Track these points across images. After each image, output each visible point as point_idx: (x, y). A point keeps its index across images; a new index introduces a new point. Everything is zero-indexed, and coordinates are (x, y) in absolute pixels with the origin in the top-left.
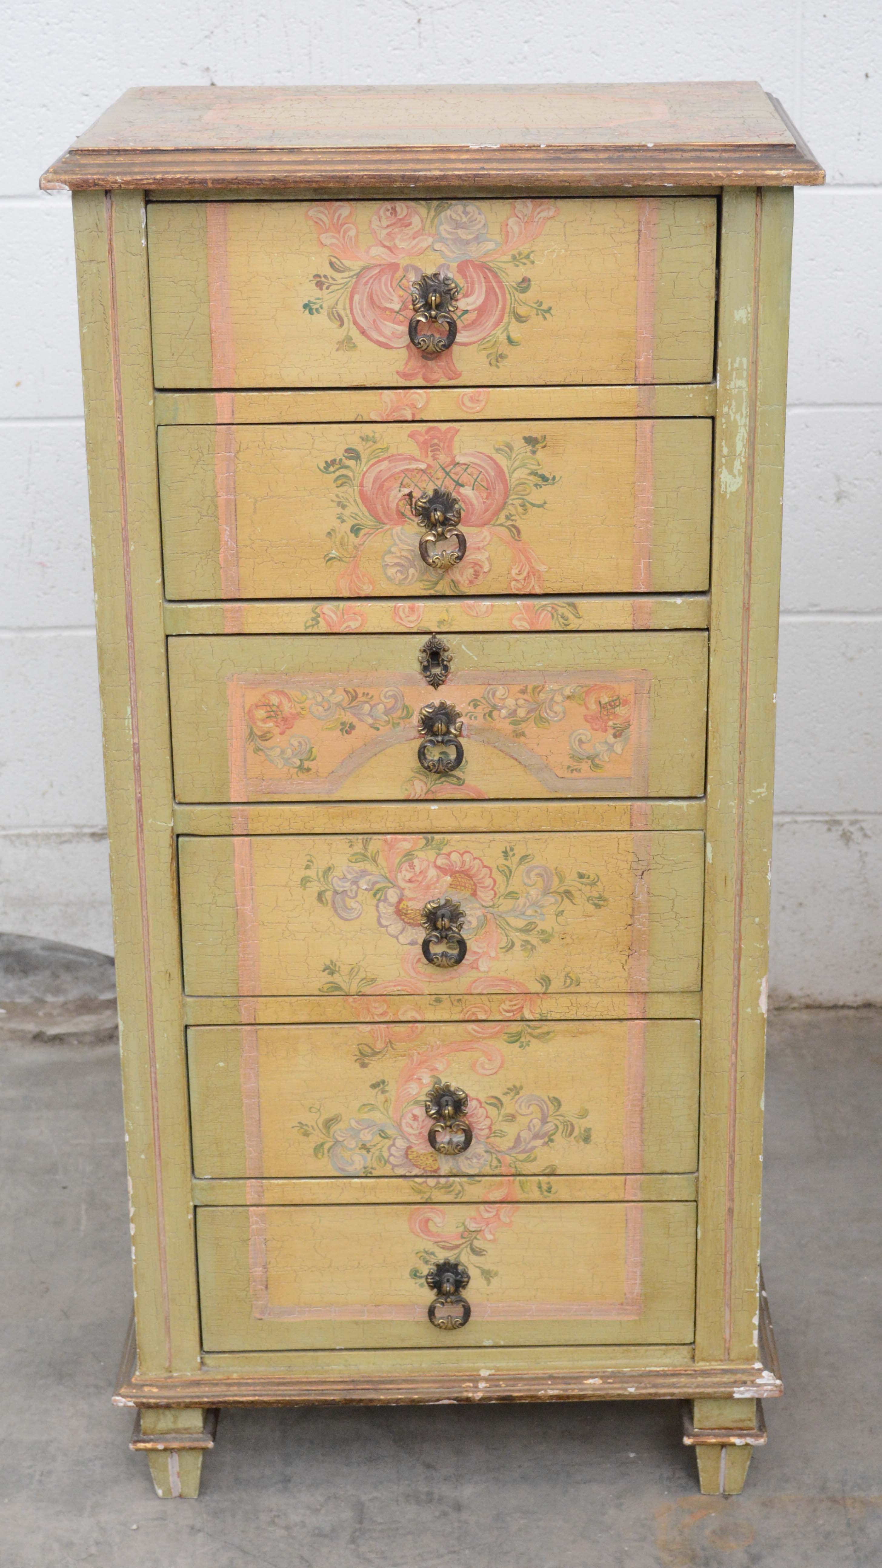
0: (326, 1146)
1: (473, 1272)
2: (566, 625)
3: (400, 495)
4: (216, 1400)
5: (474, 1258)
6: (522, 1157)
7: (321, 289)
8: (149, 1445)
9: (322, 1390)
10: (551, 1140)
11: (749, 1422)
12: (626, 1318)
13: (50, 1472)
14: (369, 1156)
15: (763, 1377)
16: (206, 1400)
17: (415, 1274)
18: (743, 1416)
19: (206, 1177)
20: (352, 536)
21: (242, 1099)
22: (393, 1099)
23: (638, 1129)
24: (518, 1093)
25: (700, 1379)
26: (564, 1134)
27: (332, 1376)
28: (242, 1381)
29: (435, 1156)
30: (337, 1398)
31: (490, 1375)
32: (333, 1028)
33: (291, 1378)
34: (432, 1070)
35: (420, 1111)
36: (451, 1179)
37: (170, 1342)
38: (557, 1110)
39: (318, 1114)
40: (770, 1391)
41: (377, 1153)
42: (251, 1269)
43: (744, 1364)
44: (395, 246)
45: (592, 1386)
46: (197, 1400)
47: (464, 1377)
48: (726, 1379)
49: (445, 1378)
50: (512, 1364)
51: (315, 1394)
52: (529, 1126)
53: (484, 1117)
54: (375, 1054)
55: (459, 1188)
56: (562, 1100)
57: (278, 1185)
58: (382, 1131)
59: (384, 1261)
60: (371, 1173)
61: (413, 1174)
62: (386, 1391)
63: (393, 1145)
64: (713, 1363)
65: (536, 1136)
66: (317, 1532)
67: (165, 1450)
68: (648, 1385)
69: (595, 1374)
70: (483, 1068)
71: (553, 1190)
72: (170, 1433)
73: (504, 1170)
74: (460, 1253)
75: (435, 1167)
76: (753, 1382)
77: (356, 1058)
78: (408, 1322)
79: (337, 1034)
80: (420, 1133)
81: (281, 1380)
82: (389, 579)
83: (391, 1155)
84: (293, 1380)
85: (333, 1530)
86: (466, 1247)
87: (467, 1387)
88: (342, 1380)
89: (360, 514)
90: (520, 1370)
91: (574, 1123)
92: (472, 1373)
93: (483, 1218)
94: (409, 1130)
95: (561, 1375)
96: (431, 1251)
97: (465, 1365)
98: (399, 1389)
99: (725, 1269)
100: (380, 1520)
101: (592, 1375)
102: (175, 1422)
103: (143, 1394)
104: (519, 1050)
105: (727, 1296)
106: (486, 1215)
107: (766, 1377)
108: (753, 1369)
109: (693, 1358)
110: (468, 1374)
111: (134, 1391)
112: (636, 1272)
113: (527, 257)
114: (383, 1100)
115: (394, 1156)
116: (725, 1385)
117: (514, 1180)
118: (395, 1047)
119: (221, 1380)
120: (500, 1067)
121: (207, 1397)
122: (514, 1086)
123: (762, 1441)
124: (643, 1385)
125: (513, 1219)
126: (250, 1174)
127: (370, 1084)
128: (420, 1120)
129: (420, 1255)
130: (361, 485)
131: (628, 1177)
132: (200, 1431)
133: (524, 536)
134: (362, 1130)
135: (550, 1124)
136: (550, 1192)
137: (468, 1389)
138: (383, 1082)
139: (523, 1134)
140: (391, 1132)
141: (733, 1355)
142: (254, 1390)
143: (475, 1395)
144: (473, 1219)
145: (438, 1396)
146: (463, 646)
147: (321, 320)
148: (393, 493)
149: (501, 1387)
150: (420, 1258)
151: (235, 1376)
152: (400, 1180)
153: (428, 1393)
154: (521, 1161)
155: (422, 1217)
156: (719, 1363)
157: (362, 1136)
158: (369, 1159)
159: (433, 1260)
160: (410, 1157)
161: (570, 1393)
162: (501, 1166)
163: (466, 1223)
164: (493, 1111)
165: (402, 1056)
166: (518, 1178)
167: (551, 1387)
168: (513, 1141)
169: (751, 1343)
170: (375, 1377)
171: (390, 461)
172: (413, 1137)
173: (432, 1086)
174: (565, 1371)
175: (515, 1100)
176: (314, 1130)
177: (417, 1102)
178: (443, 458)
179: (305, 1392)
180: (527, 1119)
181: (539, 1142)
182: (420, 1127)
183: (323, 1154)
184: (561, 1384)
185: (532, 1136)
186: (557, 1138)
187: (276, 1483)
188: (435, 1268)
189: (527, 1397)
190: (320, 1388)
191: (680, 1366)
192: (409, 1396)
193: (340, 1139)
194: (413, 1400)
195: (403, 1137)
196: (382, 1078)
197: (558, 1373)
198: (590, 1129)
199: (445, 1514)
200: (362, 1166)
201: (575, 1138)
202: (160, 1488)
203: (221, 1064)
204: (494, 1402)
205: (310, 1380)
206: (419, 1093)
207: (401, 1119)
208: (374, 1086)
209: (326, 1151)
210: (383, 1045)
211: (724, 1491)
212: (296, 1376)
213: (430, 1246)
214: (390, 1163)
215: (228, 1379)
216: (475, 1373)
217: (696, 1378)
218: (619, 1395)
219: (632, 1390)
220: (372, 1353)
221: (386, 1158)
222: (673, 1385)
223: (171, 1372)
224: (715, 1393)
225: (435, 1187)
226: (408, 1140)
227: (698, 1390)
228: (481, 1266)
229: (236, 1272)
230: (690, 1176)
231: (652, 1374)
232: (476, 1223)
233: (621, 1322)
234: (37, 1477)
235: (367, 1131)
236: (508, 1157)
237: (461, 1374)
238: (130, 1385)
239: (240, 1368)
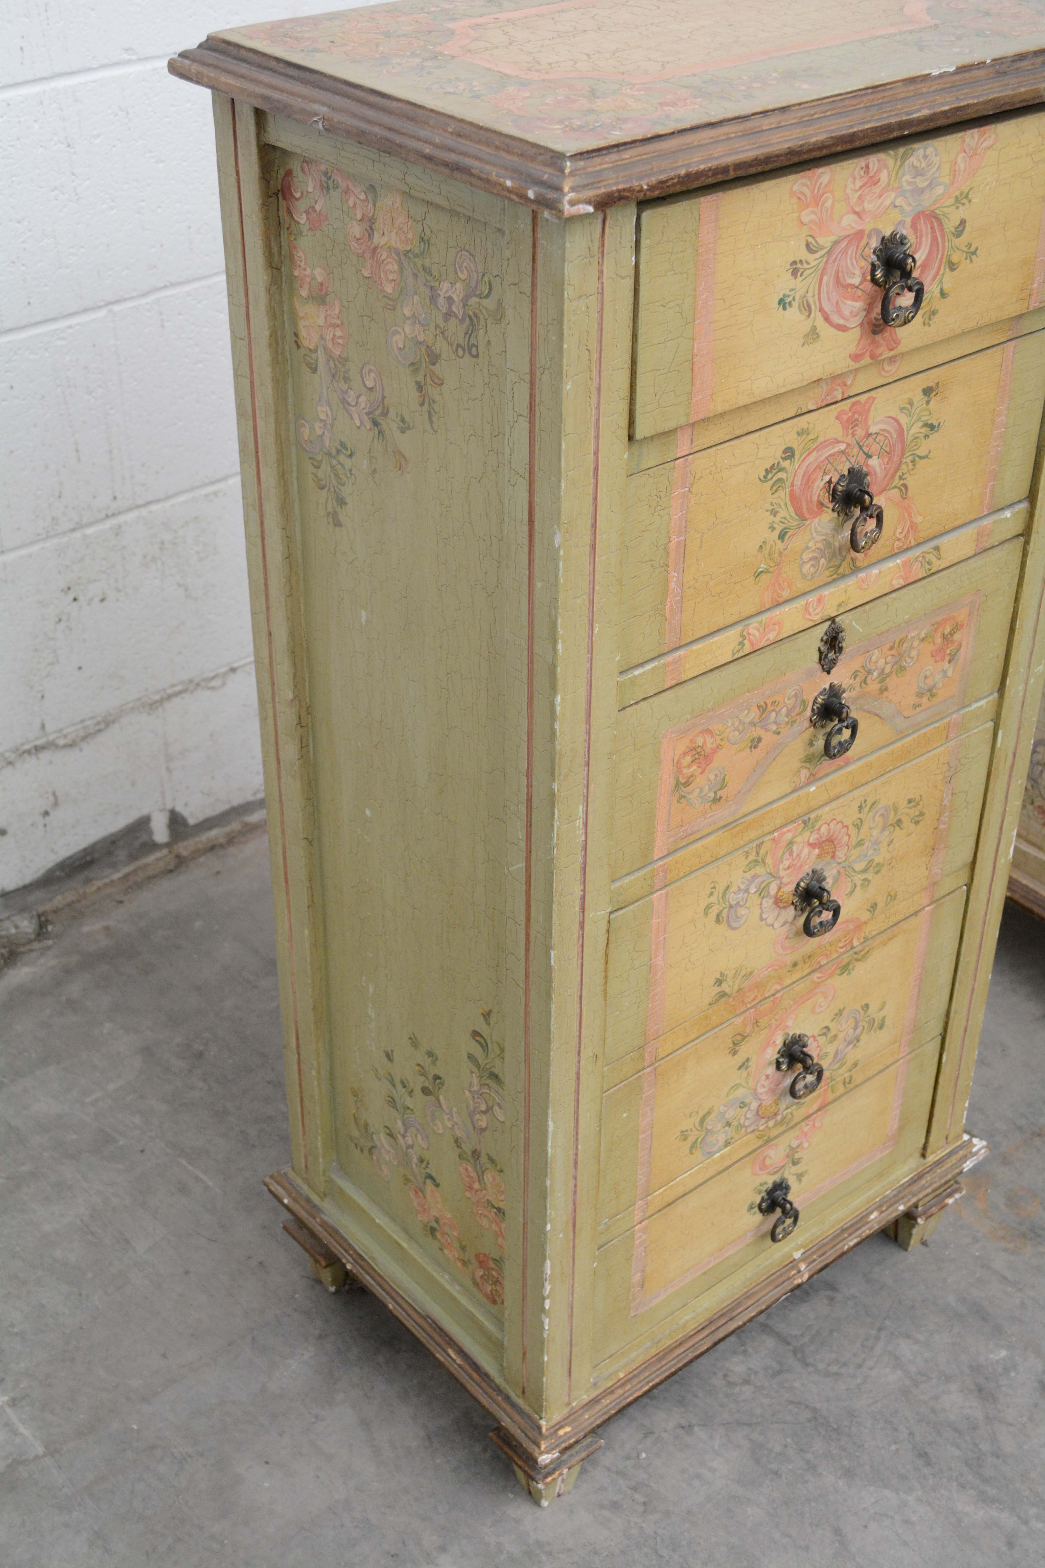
0: (699, 1141)
1: (793, 1180)
2: (930, 570)
3: (822, 484)
5: (795, 1170)
6: (837, 1065)
7: (796, 278)
10: (859, 1041)
12: (885, 1152)
14: (730, 1129)
15: (976, 1144)
17: (751, 1208)
19: (604, 1222)
20: (779, 542)
21: (639, 1137)
22: (753, 1070)
23: (916, 999)
24: (842, 1015)
25: (937, 1171)
26: (868, 1030)
29: (777, 1101)
31: (802, 1255)
34: (784, 1029)
35: (772, 1069)
37: (571, 1380)
38: (866, 1014)
39: (697, 1116)
40: (985, 1152)
41: (737, 1123)
42: (632, 1279)
43: (957, 1141)
44: (864, 210)
45: (875, 1220)
46: (606, 1417)
47: (785, 1268)
48: (955, 1159)
49: (771, 1277)
52: (845, 1038)
53: (816, 1047)
54: (744, 1037)
55: (790, 1117)
56: (870, 1003)
57: (659, 1194)
58: (742, 1102)
59: (731, 1210)
60: (729, 1143)
61: (759, 1125)
63: (749, 1109)
64: (939, 1152)
65: (849, 1043)
68: (910, 1197)
69: (871, 1209)
70: (821, 1006)
71: (853, 1080)
73: (823, 1084)
74: (785, 1171)
75: (776, 1110)
76: (971, 1152)
77: (730, 1050)
79: (717, 1037)
80: (771, 1088)
82: (804, 576)
83: (746, 1119)
86: (790, 1163)
89: (788, 517)
90: (820, 1237)
91: (876, 1018)
92: (788, 1262)
93: (804, 1132)
94: (763, 1090)
95: (848, 1225)
96: (764, 1182)
99: (955, 1075)
103: (561, 1439)
104: (847, 977)
105: (953, 1096)
106: (806, 1128)
108: (965, 1142)
109: (925, 1156)
110: (784, 1265)
111: (552, 1441)
112: (897, 1113)
113: (967, 196)
114: (746, 1075)
115: (748, 1119)
116: (955, 1165)
118: (760, 1024)
120: (833, 999)
121: (612, 1408)
122: (840, 1010)
123: (964, 1192)
125: (825, 1120)
127: (737, 1066)
128: (772, 1077)
129: (757, 1190)
130: (792, 485)
133: (910, 494)
134: (728, 1110)
135: (860, 1028)
137: (795, 1276)
138: (748, 1060)
139: (840, 1047)
140: (748, 1100)
141: (950, 1138)
143: (803, 1278)
144: (797, 1138)
145: (778, 1295)
146: (854, 623)
147: (793, 313)
148: (817, 484)
149: (816, 1260)
150: (757, 1193)
153: (770, 1298)
154: (836, 1070)
155: (762, 1157)
156: (942, 1150)
157: (727, 1116)
158: (730, 1132)
159: (765, 1187)
160: (760, 1112)
161: (863, 1236)
163: (792, 1144)
164: (823, 1040)
165: (764, 1029)
167: (848, 1239)
168: (833, 1056)
169: (963, 1121)
171: (818, 452)
172: (764, 1094)
173: (783, 1043)
174: (850, 1219)
175: (839, 1021)
176: (692, 1131)
177: (771, 1064)
178: (860, 432)
180: (845, 1033)
181: (851, 1046)
182: (771, 1084)
183: (696, 1148)
184: (855, 1232)
185: (846, 1044)
186: (863, 1037)
188: (766, 1194)
191: (918, 1167)
192: (758, 1309)
193: (710, 1127)
195: (757, 1099)
196: (747, 1057)
198: (886, 1017)
201: (875, 1029)
202: (547, 1501)
203: (625, 1115)
204: (817, 1276)
206: (773, 1054)
207: (757, 1084)
208: (740, 1068)
209: (699, 1144)
210: (752, 1028)
211: (924, 1241)
213: (765, 1178)
217: (934, 1172)
222: (924, 1187)
223: (569, 1404)
226: (760, 1099)
228: (799, 1172)
230: (943, 1015)
232: (798, 1140)
235: (732, 1108)
236: (827, 1072)
237: (781, 1265)
238: (545, 1438)
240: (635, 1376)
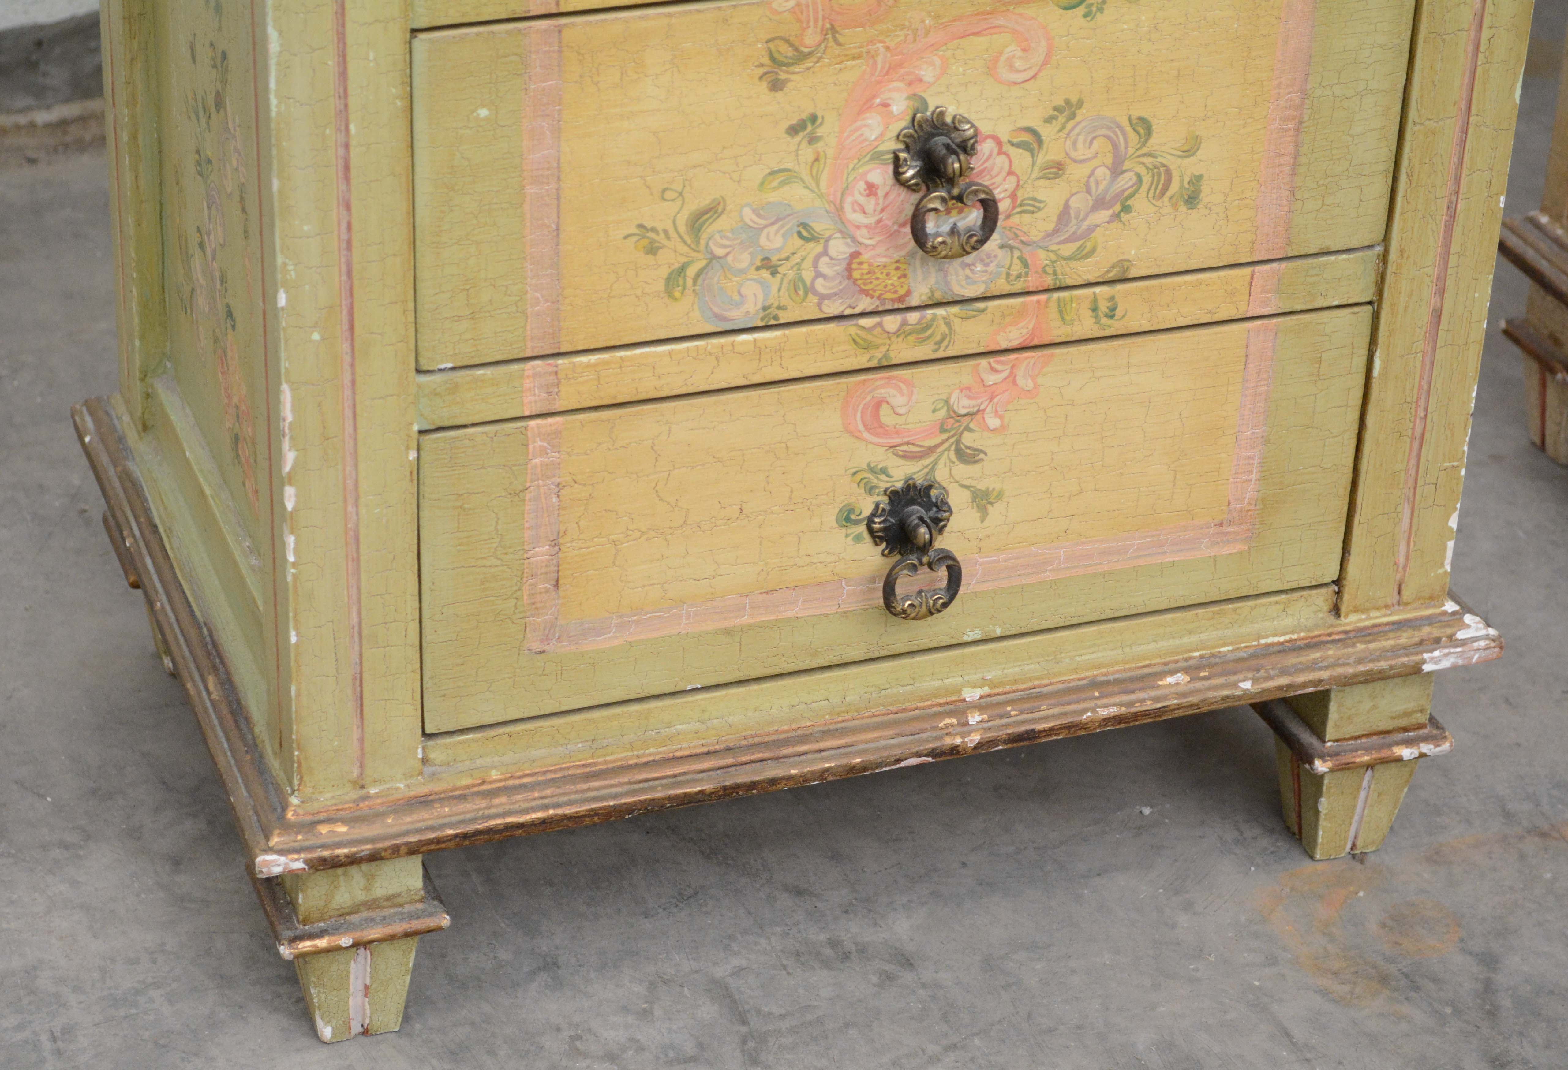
0: (691, 272)
1: (957, 499)
4: (470, 828)
5: (962, 470)
6: (1068, 249)
8: (322, 943)
9: (675, 776)
10: (1126, 209)
11: (1419, 715)
12: (1225, 551)
13: (68, 1031)
14: (775, 282)
15: (1468, 626)
16: (451, 832)
17: (847, 518)
18: (1410, 706)
19: (442, 366)
21: (523, 187)
22: (830, 152)
23: (1287, 169)
24: (1073, 116)
25: (1360, 647)
26: (1152, 191)
27: (685, 745)
28: (511, 782)
29: (903, 266)
30: (708, 787)
31: (981, 697)
32: (720, 8)
33: (606, 762)
34: (910, 84)
35: (881, 175)
36: (930, 312)
37: (362, 726)
38: (1144, 145)
39: (679, 202)
40: (1485, 649)
41: (791, 274)
42: (526, 552)
43: (1427, 608)
45: (1173, 690)
46: (432, 835)
47: (935, 709)
48: (1405, 638)
49: (900, 715)
50: (1013, 671)
51: (662, 786)
52: (1087, 185)
53: (1004, 174)
54: (801, 57)
55: (944, 328)
56: (1154, 122)
57: (588, 365)
58: (805, 226)
59: (790, 498)
60: (776, 318)
61: (857, 310)
62: (797, 758)
63: (825, 253)
64: (1373, 614)
65: (1100, 204)
66: (671, 1054)
67: (356, 945)
68: (1272, 672)
69: (1172, 666)
70: (1011, 68)
71: (1119, 312)
72: (356, 912)
73: (1032, 283)
74: (935, 463)
75: (902, 292)
76: (1451, 637)
77: (761, 71)
78: (826, 615)
79: (725, 21)
80: (879, 221)
81: (588, 769)
83: (819, 275)
84: (611, 766)
85: (701, 1046)
86: (948, 449)
87: (947, 726)
88: (705, 749)
90: (1037, 679)
91: (1171, 167)
92: (949, 700)
93: (984, 386)
94: (857, 218)
95: (1111, 678)
96: (879, 467)
97: (929, 684)
98: (820, 751)
99: (1413, 429)
100: (776, 1010)
101: (1166, 668)
102: (367, 889)
103: (319, 842)
104: (1083, 22)
105: (1411, 482)
106: (991, 379)
107: (1473, 625)
108: (1445, 613)
109: (1336, 610)
110: (942, 701)
111: (300, 837)
112: (1252, 458)
114: (811, 157)
115: (824, 276)
116: (1406, 649)
117: (1047, 301)
118: (841, 39)
119: (468, 787)
120: (1045, 63)
121: (451, 825)
122: (1067, 102)
123: (1446, 746)
124: (1262, 673)
125: (1040, 380)
126: (533, 348)
127: (785, 125)
128: (881, 193)
129: (858, 477)
131: (1258, 268)
132: (417, 898)
134: (766, 226)
135: (1127, 175)
136: (1112, 317)
137: (951, 730)
138: (814, 118)
139: (1074, 203)
140: (820, 226)
141: (1407, 594)
142: (542, 798)
143: (966, 740)
144: (966, 390)
145: (897, 752)
149: (1011, 717)
150: (859, 484)
151: (495, 775)
152: (831, 326)
153: (877, 749)
154: (1065, 259)
155: (869, 398)
156: (1383, 611)
157: (763, 241)
158: (774, 289)
159: (884, 483)
160: (856, 275)
161: (1138, 708)
162: (1027, 274)
163: (952, 401)
164: (1021, 159)
165: (854, 58)
166: (1056, 295)
167: (1099, 702)
168: (1055, 219)
169: (1442, 565)
170: (769, 734)
172: (864, 231)
173: (908, 118)
174: (1116, 668)
175: (1066, 131)
176: (668, 237)
177: (876, 156)
179: (641, 785)
180: (1085, 170)
181: (1105, 214)
182: (879, 208)
183: (684, 289)
184: (1120, 693)
185: (1091, 203)
186: (1139, 203)
187: (533, 973)
188: (886, 499)
189: (1063, 727)
190: (669, 772)
191: (1316, 626)
192: (844, 761)
193: (720, 252)
194: (853, 769)
195: (844, 234)
196: (811, 110)
197: (1106, 675)
198: (1199, 178)
199: (888, 978)
200: (759, 306)
201: (1171, 198)
202: (328, 1022)
203: (483, 112)
204: (1000, 747)
205: (644, 760)
206: (882, 135)
207: (843, 195)
208: (794, 130)
209: (689, 282)
210: (818, 38)
211: (1354, 847)
212: (616, 756)
213: (880, 456)
214: (815, 293)
215: (484, 782)
216: (954, 698)
217: (1353, 645)
218: (1225, 698)
219: (1247, 685)
220: (754, 687)
221: (808, 282)
222: (1313, 666)
223: (363, 787)
224: (1392, 668)
225: (897, 333)
226: (854, 240)
227: (1362, 668)
228: (974, 483)
229: (498, 562)
230: (1369, 253)
231: (1272, 649)
232: (969, 398)
233: (1215, 559)
234: (47, 1045)
235: (775, 227)
236: (1042, 254)
237: (929, 703)
238: (287, 827)
239: (496, 759)
240: (524, 786)
